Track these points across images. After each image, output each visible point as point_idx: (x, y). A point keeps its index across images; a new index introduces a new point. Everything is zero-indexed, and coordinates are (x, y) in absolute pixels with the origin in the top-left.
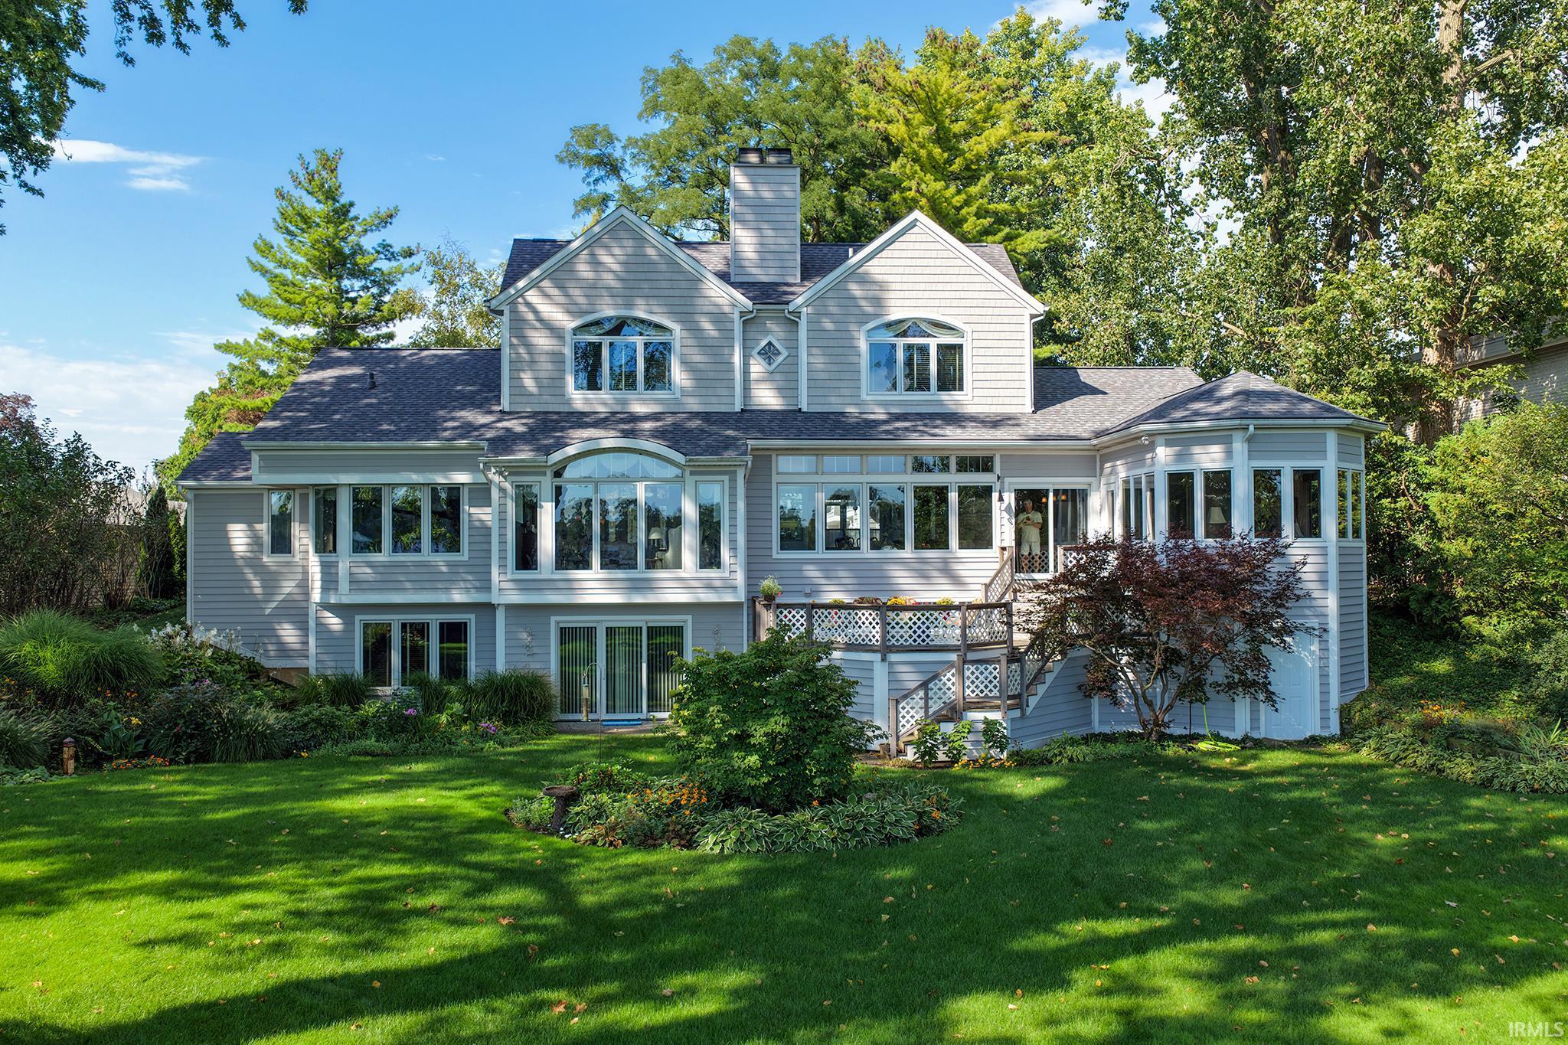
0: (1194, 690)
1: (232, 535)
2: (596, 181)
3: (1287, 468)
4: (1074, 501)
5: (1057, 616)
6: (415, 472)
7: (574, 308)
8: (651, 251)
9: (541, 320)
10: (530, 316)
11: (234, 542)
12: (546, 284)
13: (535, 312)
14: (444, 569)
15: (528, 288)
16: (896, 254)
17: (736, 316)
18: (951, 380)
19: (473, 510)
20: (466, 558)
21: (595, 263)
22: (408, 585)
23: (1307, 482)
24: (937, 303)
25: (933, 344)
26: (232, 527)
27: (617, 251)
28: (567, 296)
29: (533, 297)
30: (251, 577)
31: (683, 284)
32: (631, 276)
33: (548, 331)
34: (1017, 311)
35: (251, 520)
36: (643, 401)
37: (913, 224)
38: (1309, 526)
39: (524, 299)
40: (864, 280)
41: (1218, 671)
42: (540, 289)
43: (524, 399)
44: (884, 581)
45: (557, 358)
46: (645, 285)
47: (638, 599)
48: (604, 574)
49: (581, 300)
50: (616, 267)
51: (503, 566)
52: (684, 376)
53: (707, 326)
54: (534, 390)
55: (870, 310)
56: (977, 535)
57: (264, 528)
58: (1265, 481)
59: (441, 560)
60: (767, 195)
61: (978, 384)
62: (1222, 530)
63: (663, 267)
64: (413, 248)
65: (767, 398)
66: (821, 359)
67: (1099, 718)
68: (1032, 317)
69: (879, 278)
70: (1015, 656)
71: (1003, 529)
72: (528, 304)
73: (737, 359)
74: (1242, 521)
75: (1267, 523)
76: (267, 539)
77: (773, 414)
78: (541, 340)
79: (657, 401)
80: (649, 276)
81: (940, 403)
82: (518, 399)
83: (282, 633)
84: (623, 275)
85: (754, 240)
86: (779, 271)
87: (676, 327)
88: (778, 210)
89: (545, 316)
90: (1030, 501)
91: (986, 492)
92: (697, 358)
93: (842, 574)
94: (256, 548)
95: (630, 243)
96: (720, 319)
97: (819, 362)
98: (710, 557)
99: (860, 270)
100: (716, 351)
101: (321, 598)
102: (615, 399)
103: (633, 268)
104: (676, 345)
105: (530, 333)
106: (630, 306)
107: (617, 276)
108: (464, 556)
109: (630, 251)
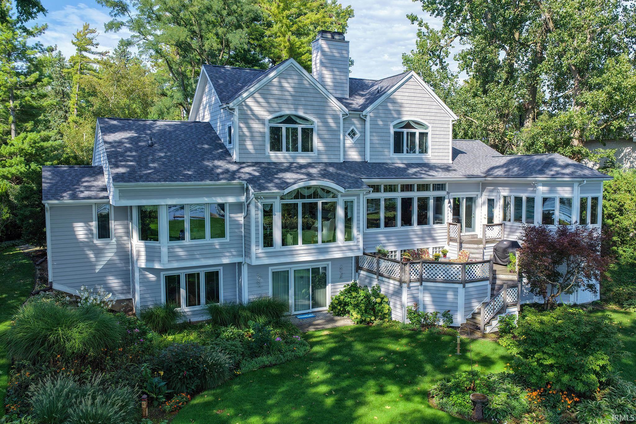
1: (76, 229)
2: (115, 15)
3: (590, 197)
6: (207, 197)
7: (271, 109)
8: (305, 82)
9: (254, 114)
10: (249, 112)
11: (77, 233)
12: (256, 95)
13: (251, 110)
14: (217, 247)
15: (248, 97)
16: (404, 90)
17: (341, 116)
18: (424, 150)
19: (232, 215)
20: (228, 240)
21: (281, 87)
22: (198, 256)
24: (419, 113)
25: (417, 132)
26: (76, 225)
27: (290, 81)
28: (268, 103)
29: (250, 102)
30: (88, 252)
31: (319, 100)
32: (298, 94)
33: (257, 120)
34: (447, 119)
35: (86, 221)
36: (303, 157)
37: (411, 78)
39: (245, 103)
40: (394, 102)
42: (254, 98)
43: (246, 156)
44: (408, 240)
45: (263, 135)
46: (302, 99)
47: (321, 257)
48: (305, 247)
49: (275, 105)
50: (290, 89)
51: (257, 245)
52: (320, 144)
53: (330, 121)
54: (252, 151)
55: (396, 116)
56: (439, 218)
57: (94, 224)
59: (217, 242)
60: (337, 55)
61: (434, 151)
63: (311, 91)
64: (53, 47)
66: (376, 138)
68: (453, 121)
69: (399, 101)
72: (247, 106)
73: (342, 137)
76: (95, 231)
78: (256, 126)
79: (310, 157)
80: (305, 95)
81: (421, 159)
82: (243, 155)
83: (110, 281)
84: (293, 93)
85: (331, 76)
86: (342, 92)
87: (316, 120)
88: (340, 63)
89: (256, 112)
91: (442, 199)
92: (326, 136)
93: (393, 238)
94: (90, 236)
95: (295, 77)
96: (335, 118)
97: (376, 139)
98: (349, 237)
99: (392, 97)
100: (334, 133)
101: (146, 265)
102: (291, 156)
103: (299, 90)
104: (316, 129)
105: (251, 122)
106: (296, 109)
107: (290, 93)
108: (227, 239)
109: (296, 81)
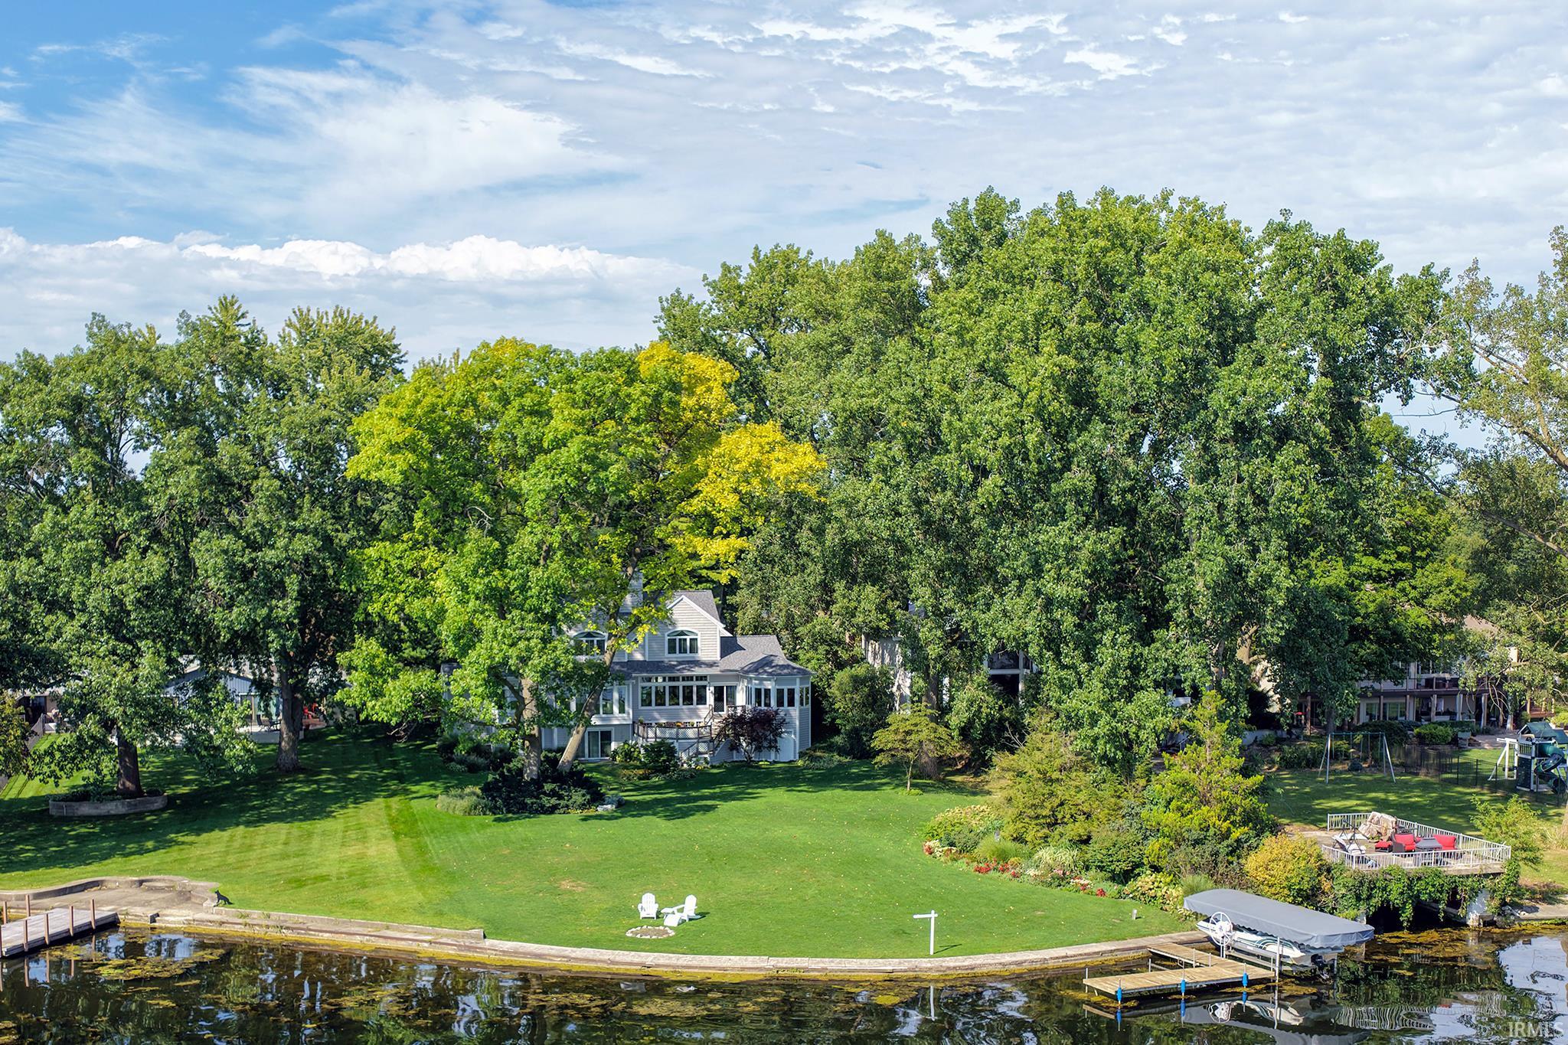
0: (759, 749)
3: (785, 688)
4: (732, 690)
5: (723, 729)
16: (677, 609)
18: (694, 649)
23: (791, 692)
24: (689, 624)
25: (688, 638)
34: (715, 628)
37: (682, 600)
38: (791, 703)
41: (765, 744)
44: (675, 714)
55: (671, 627)
56: (702, 700)
58: (780, 692)
61: (702, 651)
62: (768, 705)
65: (638, 657)
66: (654, 644)
67: (736, 757)
69: (673, 617)
70: (712, 740)
71: (710, 699)
74: (773, 703)
75: (780, 703)
77: (638, 662)
81: (691, 657)
90: (719, 692)
91: (705, 687)
93: (661, 713)
98: (622, 710)
